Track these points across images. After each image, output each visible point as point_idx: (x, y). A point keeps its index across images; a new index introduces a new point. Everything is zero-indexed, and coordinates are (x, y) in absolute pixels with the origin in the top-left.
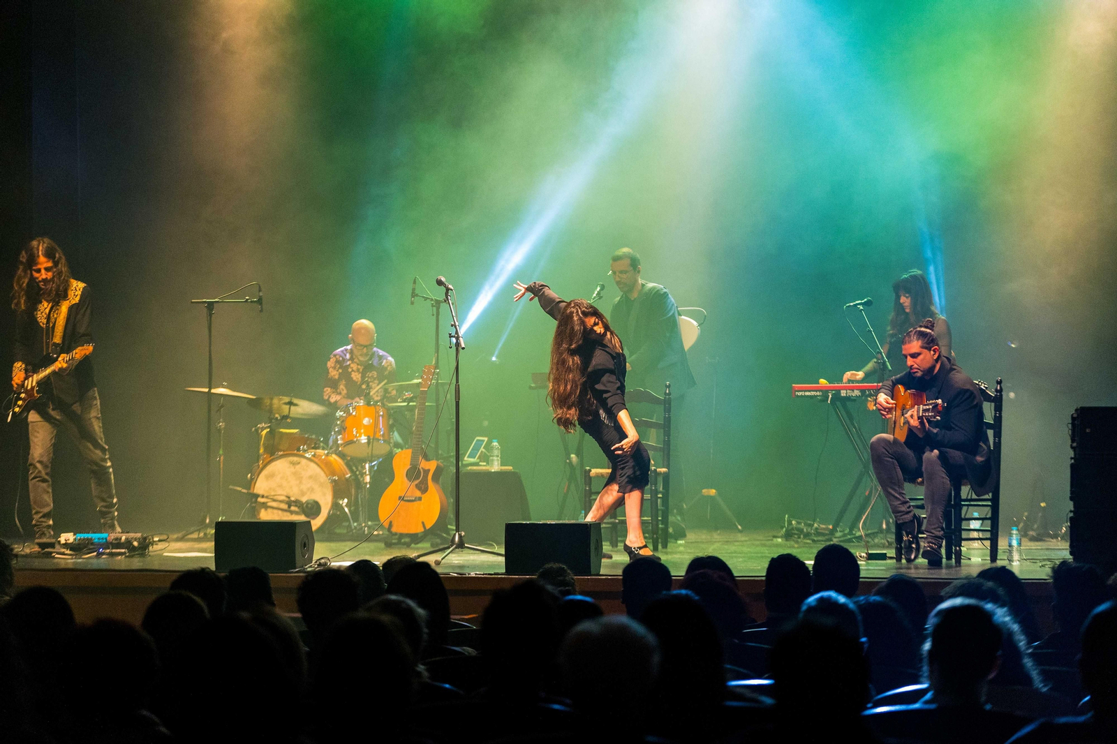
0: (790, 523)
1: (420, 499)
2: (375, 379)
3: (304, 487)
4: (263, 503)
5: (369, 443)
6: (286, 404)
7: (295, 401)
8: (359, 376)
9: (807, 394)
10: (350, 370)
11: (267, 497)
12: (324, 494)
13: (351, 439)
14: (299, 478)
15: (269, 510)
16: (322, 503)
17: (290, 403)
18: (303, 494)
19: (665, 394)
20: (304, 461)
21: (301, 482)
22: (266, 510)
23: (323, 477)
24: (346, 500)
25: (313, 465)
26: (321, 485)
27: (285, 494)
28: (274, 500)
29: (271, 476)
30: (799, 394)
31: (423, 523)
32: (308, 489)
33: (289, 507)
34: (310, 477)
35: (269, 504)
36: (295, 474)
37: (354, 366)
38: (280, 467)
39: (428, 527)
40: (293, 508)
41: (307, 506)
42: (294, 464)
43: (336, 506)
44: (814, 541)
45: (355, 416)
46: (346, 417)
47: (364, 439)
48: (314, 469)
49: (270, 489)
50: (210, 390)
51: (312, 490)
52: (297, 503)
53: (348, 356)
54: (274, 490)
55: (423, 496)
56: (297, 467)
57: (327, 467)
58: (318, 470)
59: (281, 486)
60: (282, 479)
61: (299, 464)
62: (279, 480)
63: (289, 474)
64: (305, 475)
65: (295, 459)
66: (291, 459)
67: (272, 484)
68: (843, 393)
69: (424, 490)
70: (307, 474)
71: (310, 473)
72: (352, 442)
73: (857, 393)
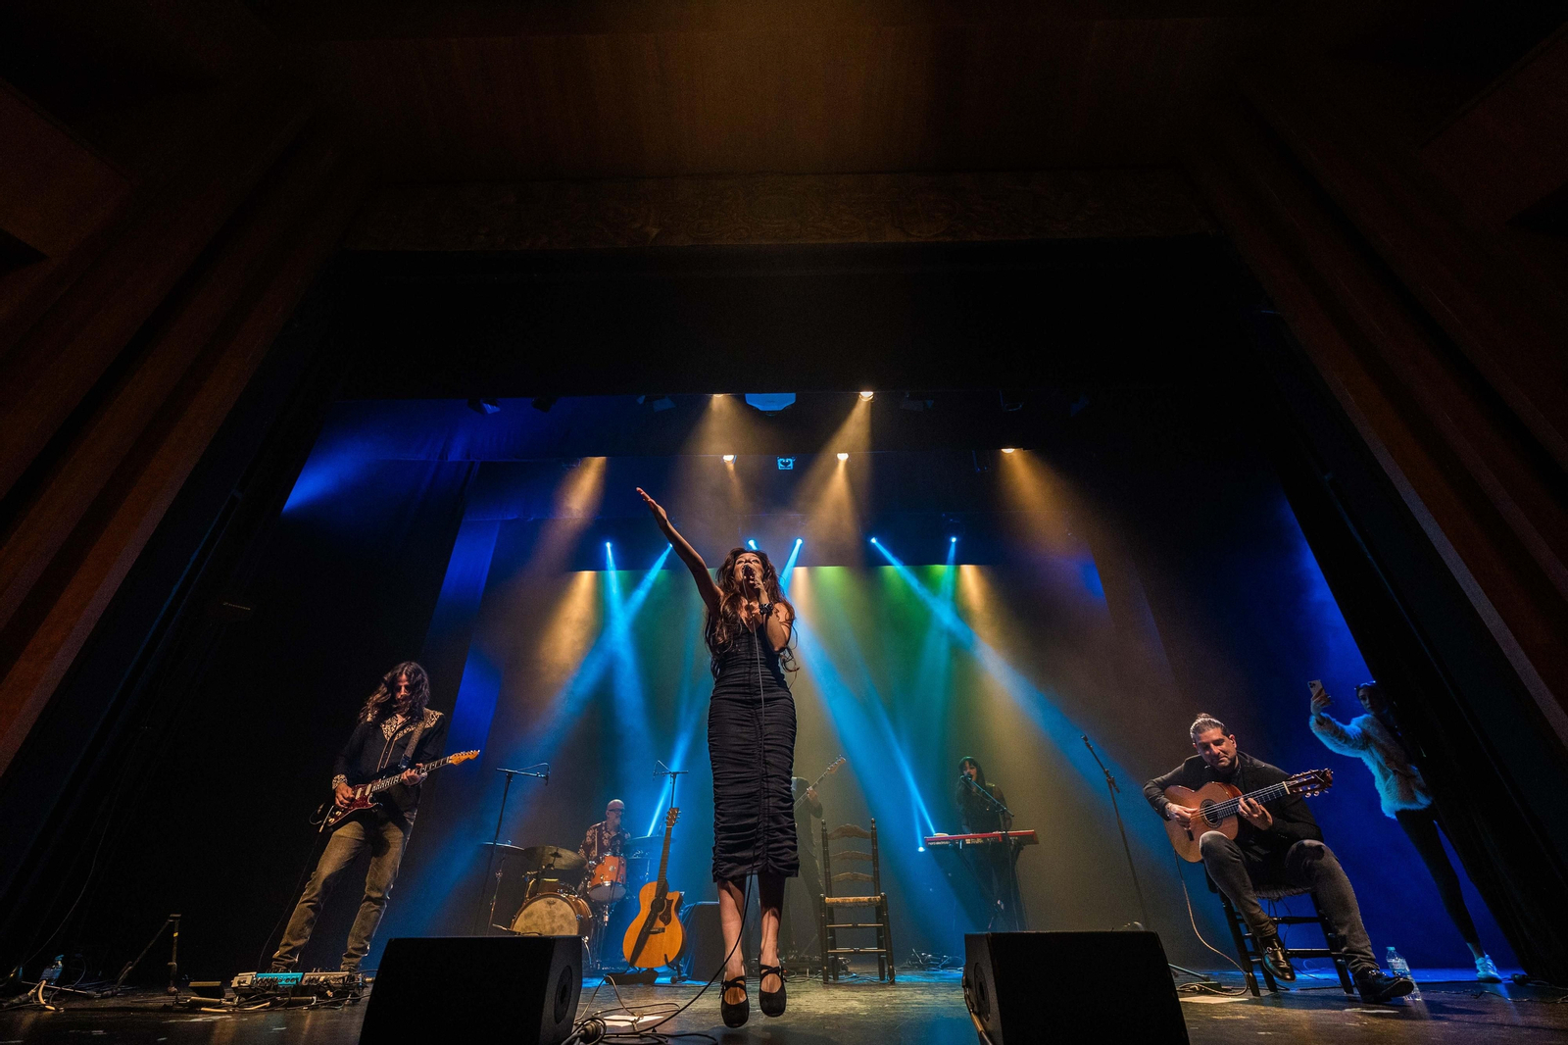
1: (663, 930)
3: (555, 925)
5: (611, 886)
6: (552, 855)
7: (560, 852)
9: (938, 843)
12: (570, 930)
13: (599, 883)
14: (553, 917)
17: (556, 855)
18: (553, 930)
19: (872, 828)
20: (559, 901)
21: (553, 920)
23: (572, 916)
25: (565, 905)
26: (570, 923)
27: (538, 931)
29: (530, 915)
30: (931, 844)
31: (666, 955)
34: (562, 916)
36: (549, 912)
38: (539, 906)
39: (670, 959)
42: (550, 903)
45: (603, 865)
46: (596, 866)
47: (607, 884)
48: (566, 908)
49: (527, 927)
50: (495, 843)
54: (530, 929)
55: (666, 927)
56: (553, 906)
57: (575, 906)
58: (569, 908)
59: (536, 924)
60: (538, 917)
61: (554, 903)
62: (534, 918)
63: (544, 913)
64: (558, 913)
65: (552, 899)
66: (549, 899)
67: (529, 922)
68: (968, 841)
69: (667, 921)
70: (561, 913)
71: (562, 912)
72: (599, 886)
73: (979, 841)
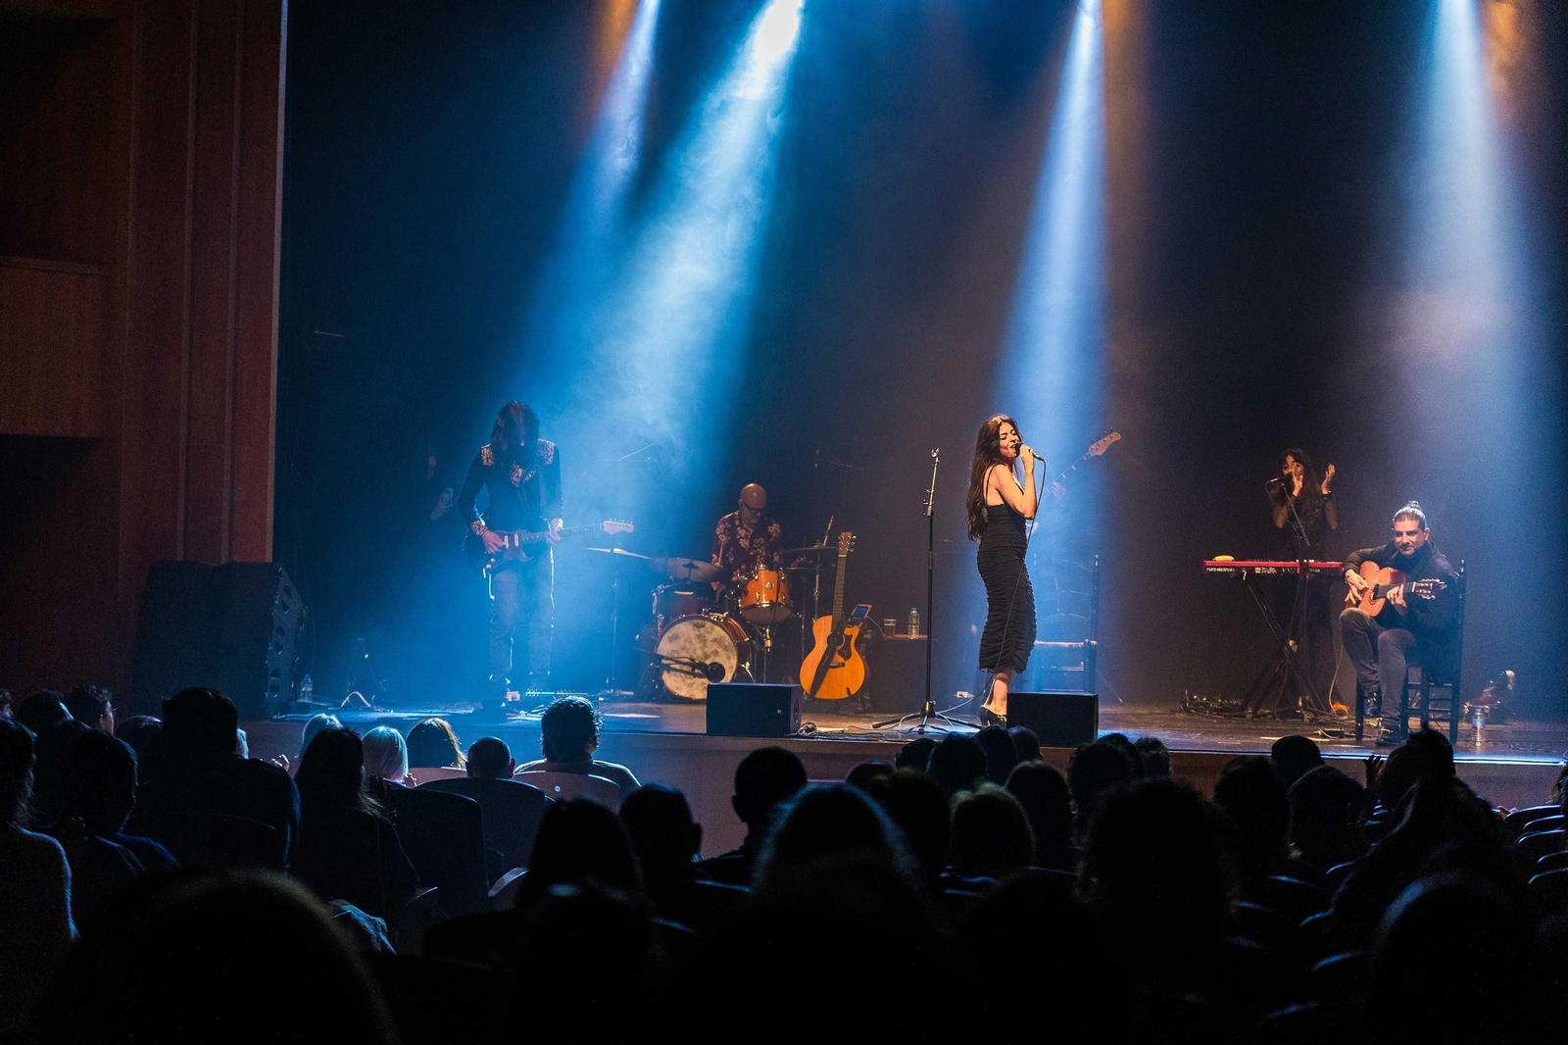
0: (1191, 699)
1: (843, 665)
2: (762, 545)
3: (708, 650)
4: (667, 665)
5: (771, 607)
6: (685, 566)
8: (747, 543)
9: (1219, 570)
10: (738, 537)
11: (671, 659)
12: (729, 658)
13: (753, 603)
14: (702, 639)
15: (672, 673)
16: (726, 666)
17: (691, 566)
18: (707, 656)
20: (708, 624)
21: (705, 646)
22: (668, 672)
23: (727, 640)
24: (748, 664)
25: (717, 628)
26: (726, 648)
27: (688, 656)
28: (679, 663)
29: (675, 638)
30: (1210, 570)
31: (848, 689)
32: (712, 652)
33: (693, 670)
34: (715, 640)
35: (672, 666)
36: (699, 637)
37: (742, 532)
38: (685, 629)
39: (853, 692)
40: (696, 671)
41: (712, 669)
42: (698, 626)
43: (739, 670)
44: (1225, 716)
45: (757, 580)
46: (748, 581)
47: (765, 604)
48: (719, 632)
49: (674, 651)
51: (716, 653)
52: (701, 666)
53: (737, 523)
54: (678, 652)
55: (846, 662)
56: (702, 630)
57: (725, 626)
58: (723, 633)
59: (684, 648)
60: (685, 641)
61: (703, 626)
62: (681, 641)
63: (693, 636)
64: (710, 637)
65: (700, 621)
66: (696, 621)
67: (675, 646)
68: (1258, 570)
69: (847, 656)
70: (712, 637)
71: (714, 636)
72: (754, 606)
73: (1272, 570)
